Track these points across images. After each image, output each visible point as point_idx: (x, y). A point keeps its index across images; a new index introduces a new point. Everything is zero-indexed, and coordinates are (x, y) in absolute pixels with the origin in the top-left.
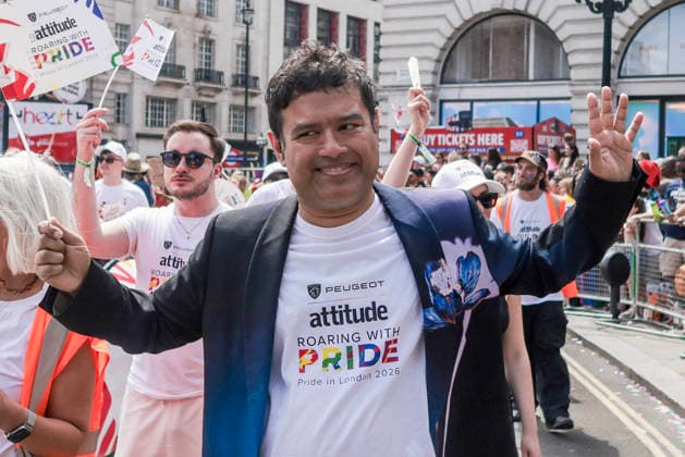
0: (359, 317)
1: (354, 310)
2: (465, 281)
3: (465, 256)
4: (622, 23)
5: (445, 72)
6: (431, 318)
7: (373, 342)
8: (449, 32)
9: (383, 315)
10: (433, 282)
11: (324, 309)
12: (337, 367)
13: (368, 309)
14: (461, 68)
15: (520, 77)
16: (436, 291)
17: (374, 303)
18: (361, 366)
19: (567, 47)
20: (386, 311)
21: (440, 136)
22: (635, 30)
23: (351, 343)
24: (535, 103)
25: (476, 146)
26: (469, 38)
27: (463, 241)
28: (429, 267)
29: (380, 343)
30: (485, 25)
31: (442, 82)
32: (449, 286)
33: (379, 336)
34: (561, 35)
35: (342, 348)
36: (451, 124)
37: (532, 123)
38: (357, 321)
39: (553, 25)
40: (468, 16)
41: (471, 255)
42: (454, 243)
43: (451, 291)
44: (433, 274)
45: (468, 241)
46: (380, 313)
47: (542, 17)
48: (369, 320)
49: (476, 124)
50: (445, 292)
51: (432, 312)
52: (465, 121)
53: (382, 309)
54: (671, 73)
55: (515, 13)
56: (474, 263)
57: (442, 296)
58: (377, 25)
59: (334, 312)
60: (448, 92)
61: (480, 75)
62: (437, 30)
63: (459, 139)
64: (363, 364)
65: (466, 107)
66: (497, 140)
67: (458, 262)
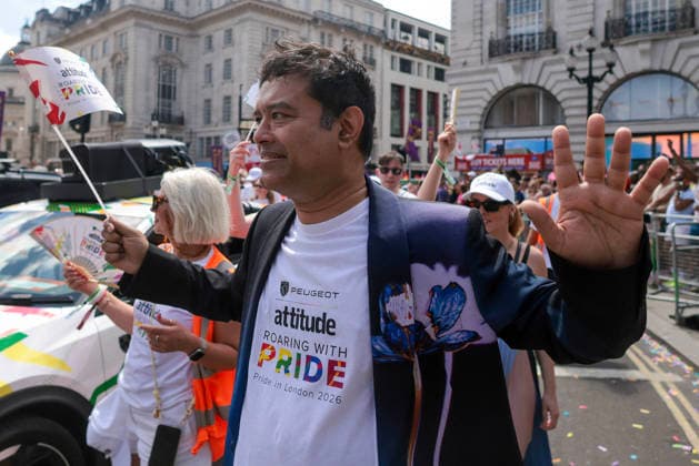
0: (310, 326)
1: (307, 318)
2: (438, 313)
3: (444, 287)
4: (599, 90)
5: (487, 121)
6: (377, 347)
7: (318, 355)
8: (488, 98)
9: (331, 330)
10: (389, 308)
11: (286, 308)
12: (287, 371)
13: (319, 319)
14: (497, 118)
15: (534, 124)
16: (390, 318)
17: (325, 314)
18: (305, 379)
19: (563, 105)
20: (334, 327)
21: (485, 160)
22: (607, 94)
23: (301, 351)
24: (543, 140)
25: (507, 166)
26: (501, 102)
27: (447, 268)
28: (388, 290)
29: (324, 359)
30: (511, 94)
31: (486, 127)
32: (410, 317)
33: (324, 352)
34: (559, 98)
35: (293, 352)
36: (492, 153)
37: (542, 152)
38: (308, 330)
39: (554, 92)
40: (500, 88)
41: (454, 287)
42: (432, 268)
43: (412, 322)
44: (392, 299)
45: (453, 269)
46: (329, 327)
47: (548, 88)
48: (318, 331)
49: (507, 153)
50: (404, 321)
51: (379, 341)
52: (500, 151)
53: (331, 324)
54: (633, 118)
55: (530, 86)
56: (457, 296)
57: (398, 326)
58: (445, 96)
59: (293, 314)
60: (490, 134)
61: (509, 123)
62: (481, 98)
63: (496, 162)
64: (307, 378)
65: (500, 142)
66: (520, 162)
67: (433, 291)
